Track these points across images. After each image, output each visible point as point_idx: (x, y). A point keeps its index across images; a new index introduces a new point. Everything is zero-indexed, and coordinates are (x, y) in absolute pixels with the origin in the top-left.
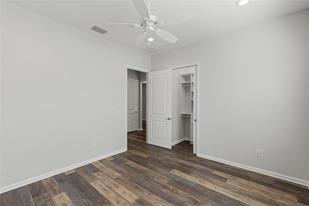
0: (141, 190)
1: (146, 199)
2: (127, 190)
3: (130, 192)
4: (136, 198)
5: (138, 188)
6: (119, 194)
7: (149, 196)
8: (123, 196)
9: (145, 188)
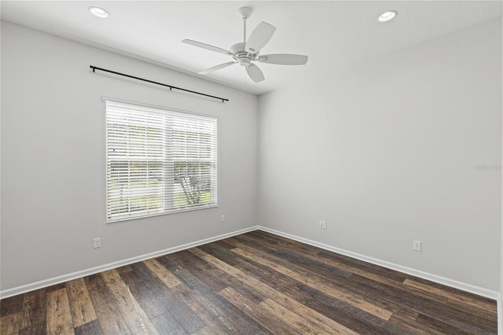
0: (257, 315)
1: (249, 301)
2: (280, 316)
3: (275, 313)
4: (262, 303)
5: (262, 320)
6: (291, 312)
7: (245, 305)
8: (283, 308)
9: (249, 319)
